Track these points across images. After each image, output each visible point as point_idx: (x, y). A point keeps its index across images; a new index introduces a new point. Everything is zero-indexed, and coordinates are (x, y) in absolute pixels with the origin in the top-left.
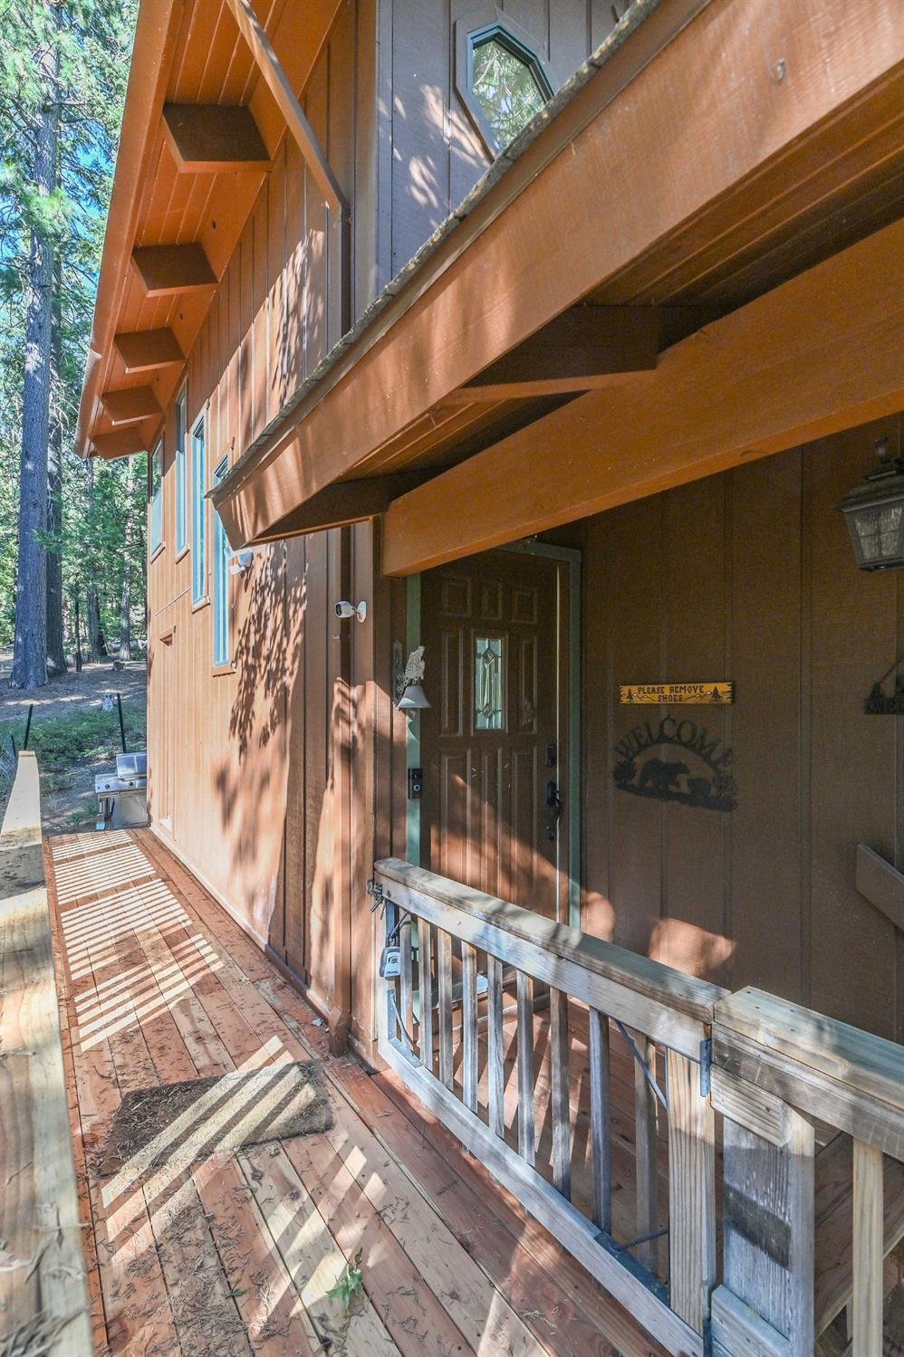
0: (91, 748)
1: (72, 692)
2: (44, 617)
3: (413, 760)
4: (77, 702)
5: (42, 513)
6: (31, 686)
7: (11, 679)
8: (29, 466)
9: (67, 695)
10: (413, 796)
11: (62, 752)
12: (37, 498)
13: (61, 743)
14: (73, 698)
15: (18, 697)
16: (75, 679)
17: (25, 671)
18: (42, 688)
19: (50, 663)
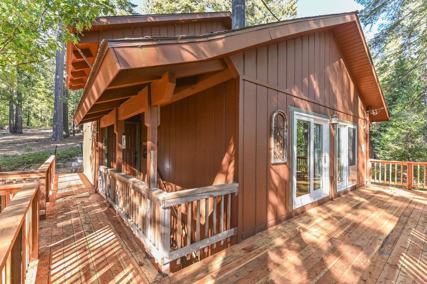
0: (74, 157)
1: (71, 142)
2: (62, 121)
3: (106, 152)
4: (72, 145)
5: (62, 91)
6: (58, 140)
7: (52, 138)
8: (58, 77)
9: (70, 143)
10: (106, 157)
11: (66, 158)
12: (60, 86)
13: (65, 155)
14: (71, 144)
15: (54, 143)
16: (72, 138)
17: (56, 136)
18: (61, 141)
19: (64, 133)
